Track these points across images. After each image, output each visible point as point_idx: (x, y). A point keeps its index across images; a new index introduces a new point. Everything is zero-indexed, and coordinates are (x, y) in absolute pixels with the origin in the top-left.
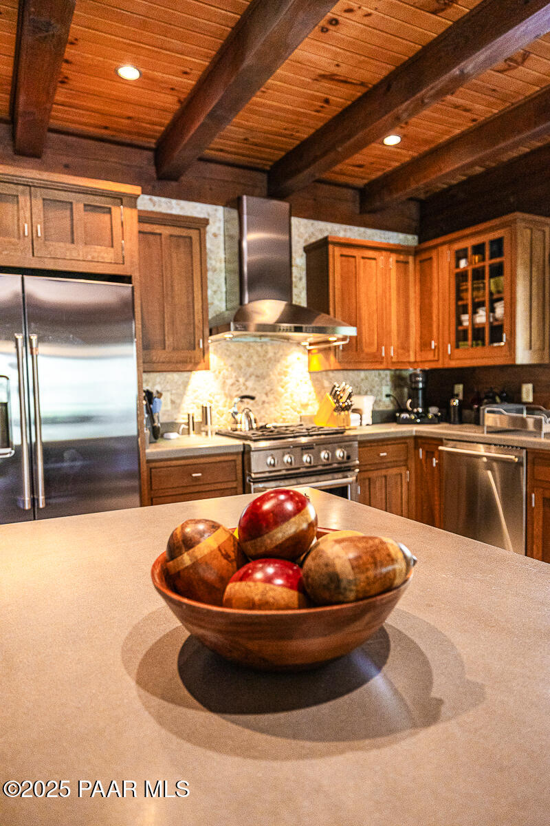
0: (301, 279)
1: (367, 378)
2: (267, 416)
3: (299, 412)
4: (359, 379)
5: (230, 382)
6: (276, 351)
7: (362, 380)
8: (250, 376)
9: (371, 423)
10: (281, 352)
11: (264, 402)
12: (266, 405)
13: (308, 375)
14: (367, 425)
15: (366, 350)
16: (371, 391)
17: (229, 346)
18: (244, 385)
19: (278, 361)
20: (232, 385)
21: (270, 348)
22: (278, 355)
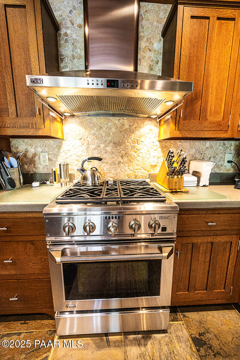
0: (157, 63)
1: (211, 147)
2: (122, 172)
3: (148, 171)
4: (204, 148)
5: (93, 147)
6: (131, 125)
7: (207, 148)
8: (109, 143)
9: (208, 184)
10: (136, 125)
11: (120, 162)
12: (121, 165)
13: (158, 143)
14: (204, 186)
15: (210, 118)
16: (214, 157)
17: (92, 120)
18: (104, 149)
19: (133, 132)
20: (95, 149)
21: (125, 121)
22: (133, 127)
